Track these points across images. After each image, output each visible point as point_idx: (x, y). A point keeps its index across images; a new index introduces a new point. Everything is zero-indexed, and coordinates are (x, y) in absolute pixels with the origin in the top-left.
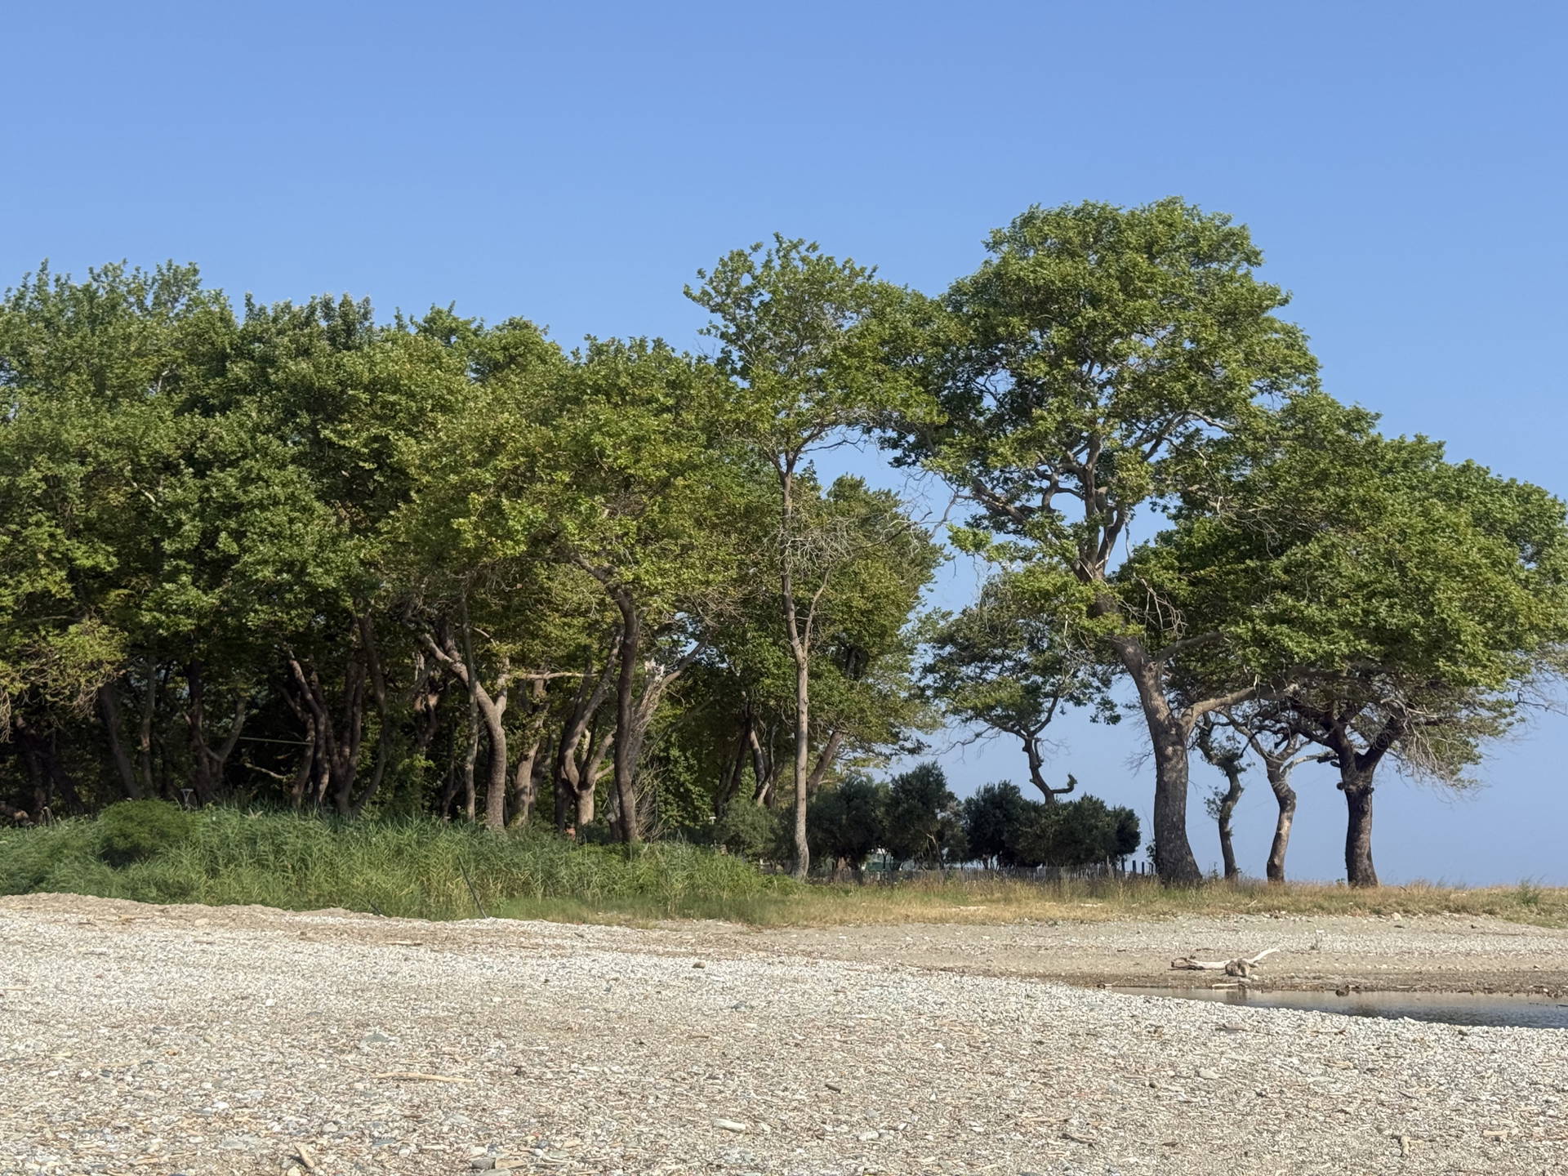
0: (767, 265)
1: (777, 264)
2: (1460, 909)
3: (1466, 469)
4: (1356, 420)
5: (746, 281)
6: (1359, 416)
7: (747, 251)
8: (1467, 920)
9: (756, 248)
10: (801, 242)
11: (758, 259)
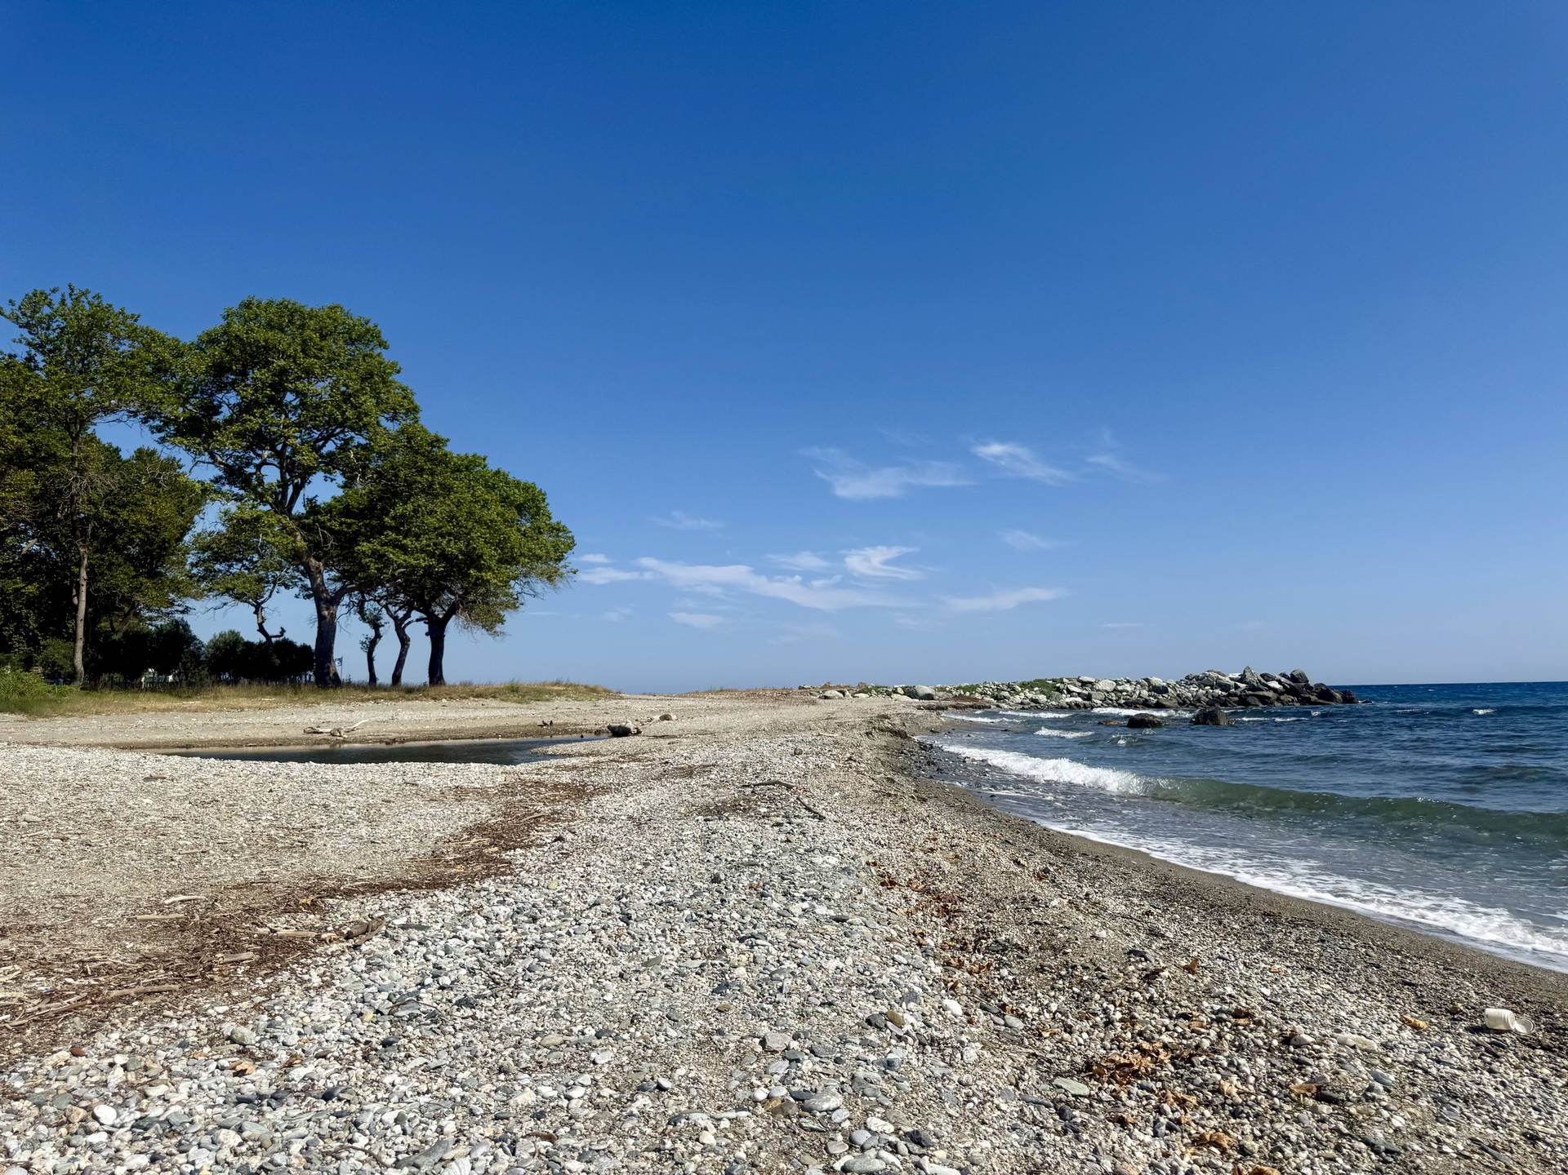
0: (63, 302)
1: (69, 302)
2: (479, 696)
3: (498, 473)
4: (437, 442)
5: (46, 310)
6: (438, 440)
7: (48, 292)
8: (482, 701)
9: (54, 291)
10: (87, 292)
11: (56, 299)
